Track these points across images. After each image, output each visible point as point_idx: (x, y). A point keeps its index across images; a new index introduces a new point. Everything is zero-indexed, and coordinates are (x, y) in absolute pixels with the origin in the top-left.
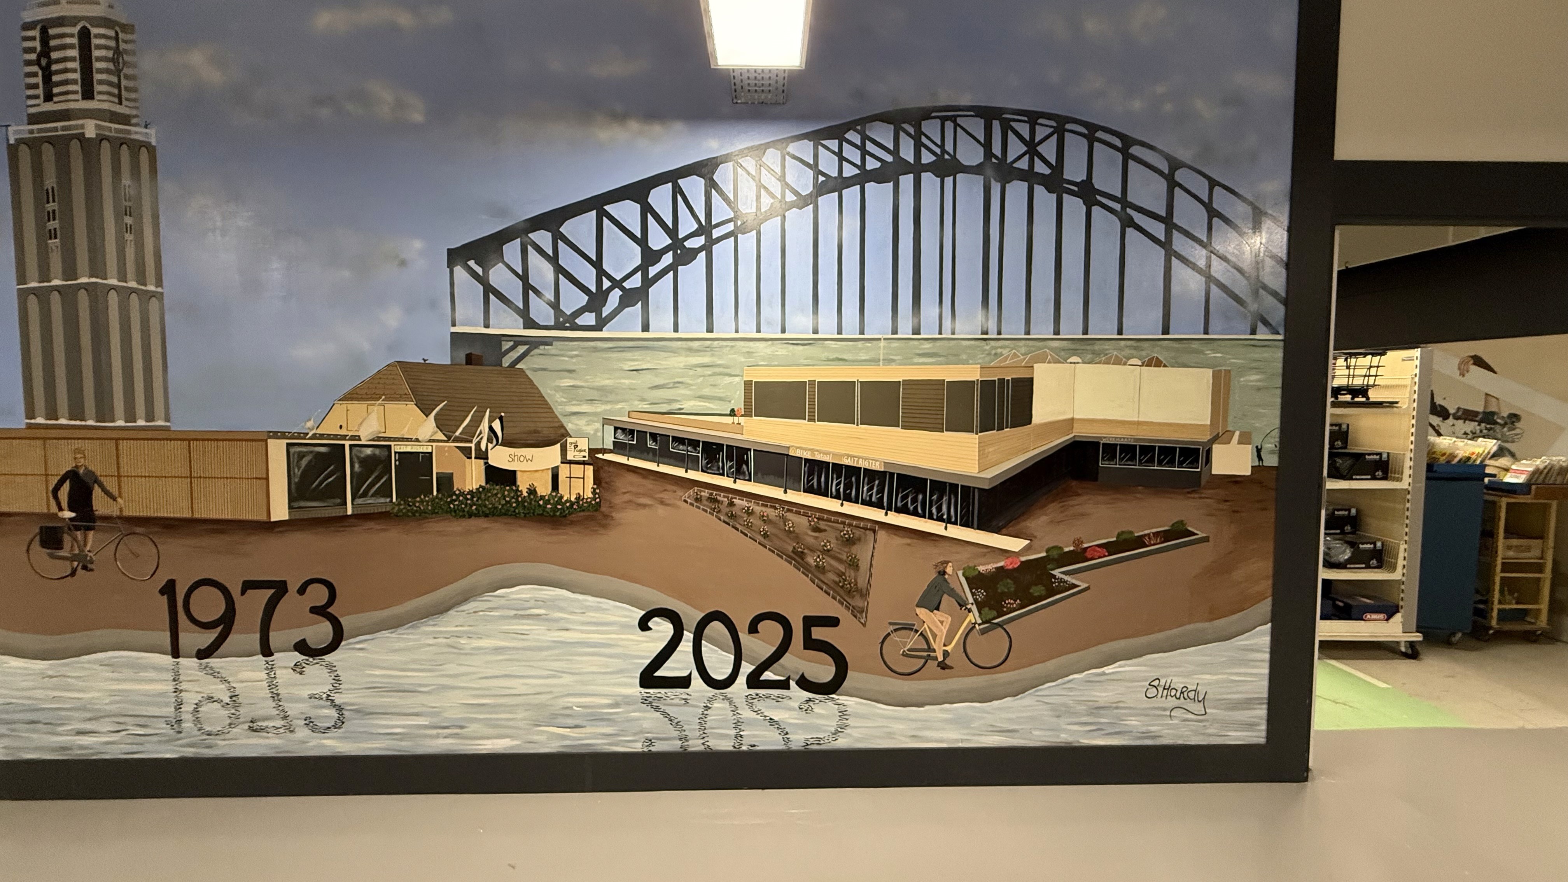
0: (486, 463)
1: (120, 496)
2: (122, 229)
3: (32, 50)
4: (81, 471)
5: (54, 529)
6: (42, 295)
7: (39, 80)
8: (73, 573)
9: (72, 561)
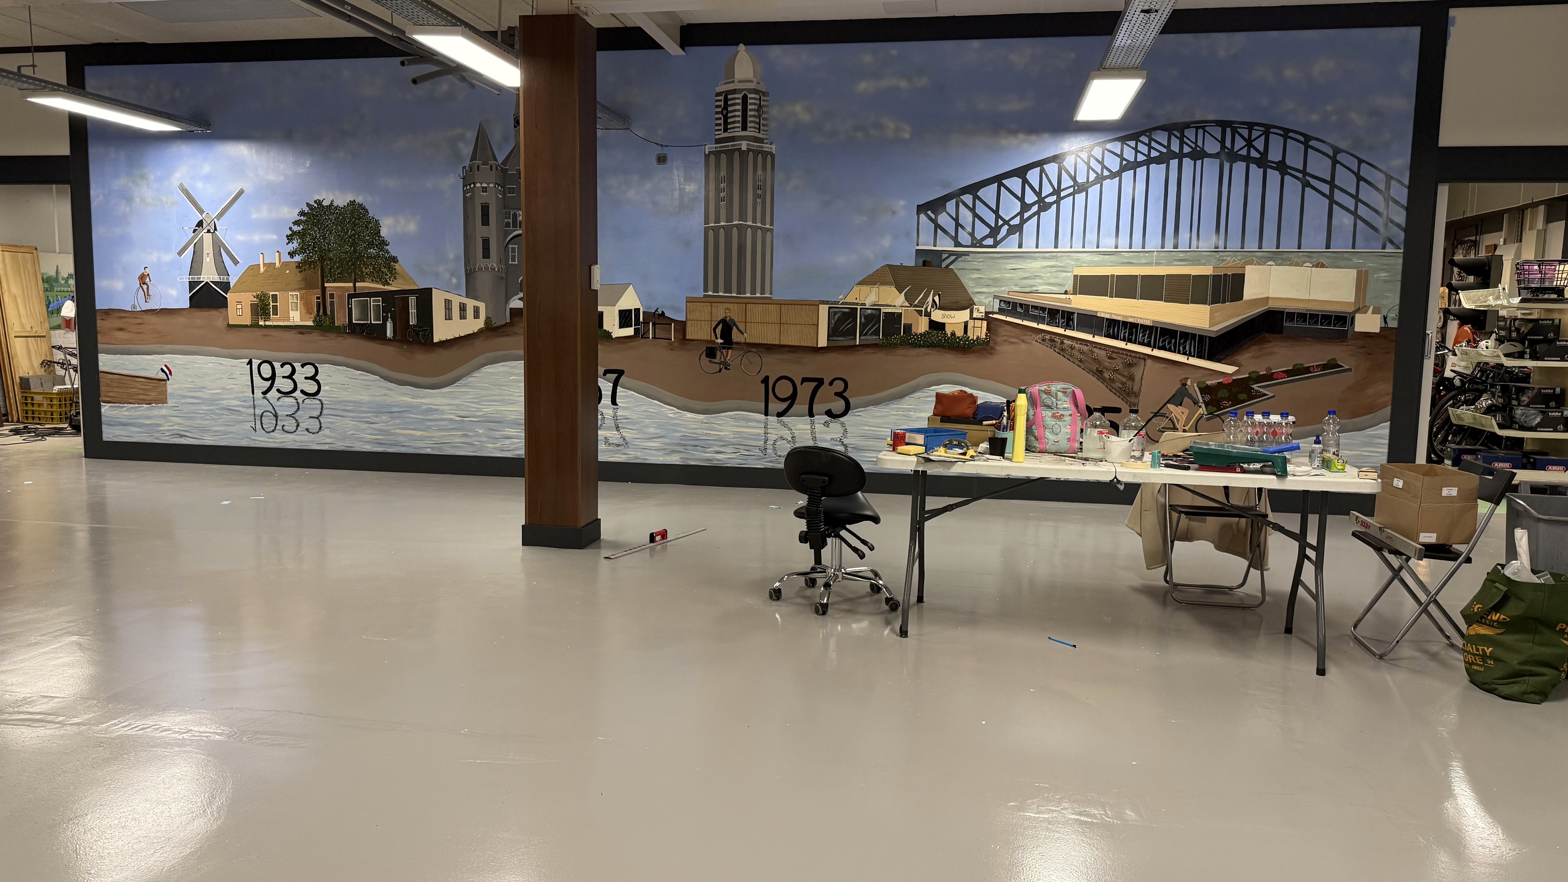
0: (930, 319)
1: (745, 332)
2: (756, 196)
3: (719, 106)
4: (728, 319)
6: (716, 230)
7: (722, 121)
8: (720, 371)
9: (720, 365)
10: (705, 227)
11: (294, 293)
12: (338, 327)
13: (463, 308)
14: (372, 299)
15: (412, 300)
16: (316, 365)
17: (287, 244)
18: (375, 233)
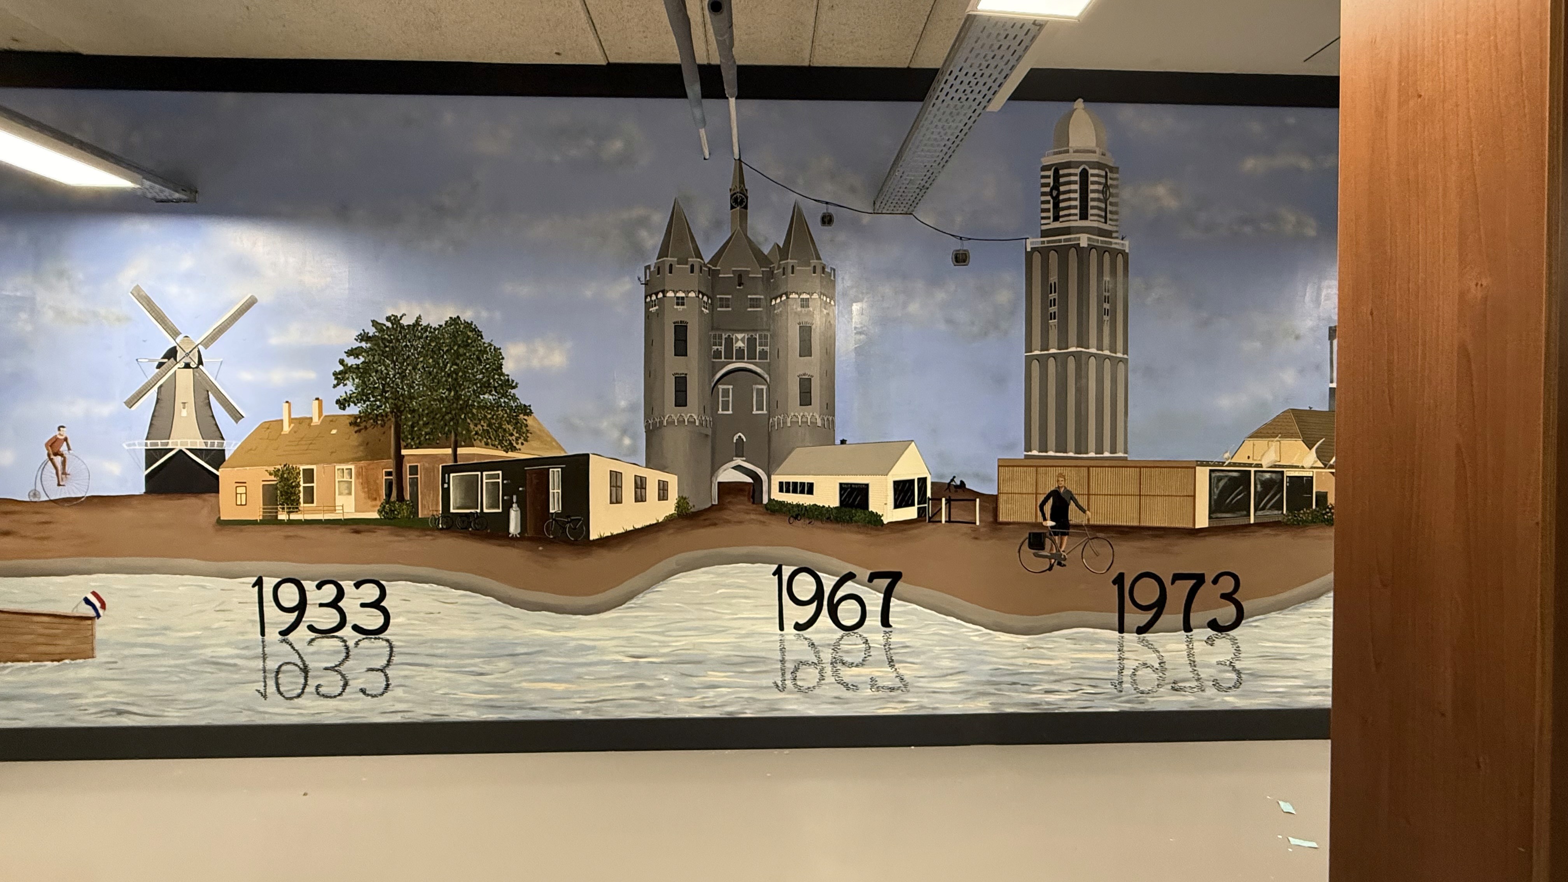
1: (1089, 510)
2: (1102, 312)
3: (1047, 185)
4: (1062, 490)
5: (1040, 534)
6: (1042, 360)
7: (1051, 206)
9: (1050, 559)
10: (1026, 356)
11: (345, 466)
12: (424, 520)
13: (640, 484)
14: (485, 473)
15: (555, 474)
16: (383, 582)
17: (335, 386)
18: (494, 369)
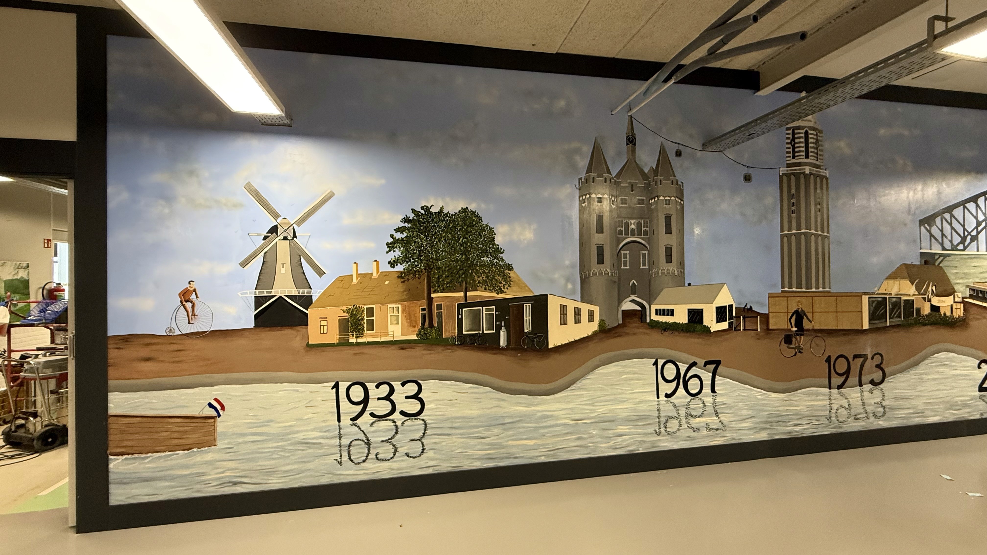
0: (931, 303)
1: (813, 321)
2: (817, 210)
3: (789, 138)
4: (800, 310)
5: (789, 335)
6: (789, 236)
7: (791, 150)
8: (795, 355)
9: (795, 349)
10: (781, 235)
11: (394, 305)
12: (447, 339)
13: (578, 312)
14: (484, 308)
15: (527, 307)
16: (420, 381)
17: (387, 252)
18: (489, 241)
